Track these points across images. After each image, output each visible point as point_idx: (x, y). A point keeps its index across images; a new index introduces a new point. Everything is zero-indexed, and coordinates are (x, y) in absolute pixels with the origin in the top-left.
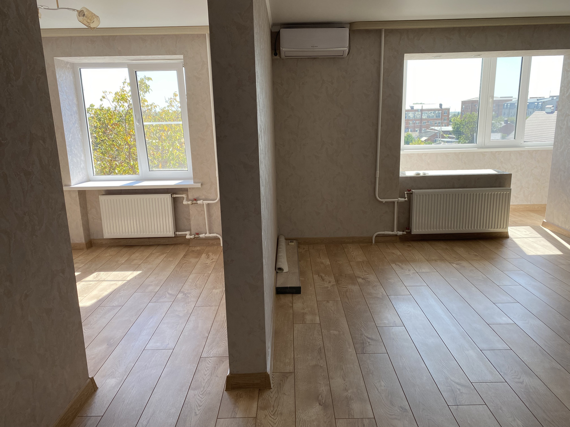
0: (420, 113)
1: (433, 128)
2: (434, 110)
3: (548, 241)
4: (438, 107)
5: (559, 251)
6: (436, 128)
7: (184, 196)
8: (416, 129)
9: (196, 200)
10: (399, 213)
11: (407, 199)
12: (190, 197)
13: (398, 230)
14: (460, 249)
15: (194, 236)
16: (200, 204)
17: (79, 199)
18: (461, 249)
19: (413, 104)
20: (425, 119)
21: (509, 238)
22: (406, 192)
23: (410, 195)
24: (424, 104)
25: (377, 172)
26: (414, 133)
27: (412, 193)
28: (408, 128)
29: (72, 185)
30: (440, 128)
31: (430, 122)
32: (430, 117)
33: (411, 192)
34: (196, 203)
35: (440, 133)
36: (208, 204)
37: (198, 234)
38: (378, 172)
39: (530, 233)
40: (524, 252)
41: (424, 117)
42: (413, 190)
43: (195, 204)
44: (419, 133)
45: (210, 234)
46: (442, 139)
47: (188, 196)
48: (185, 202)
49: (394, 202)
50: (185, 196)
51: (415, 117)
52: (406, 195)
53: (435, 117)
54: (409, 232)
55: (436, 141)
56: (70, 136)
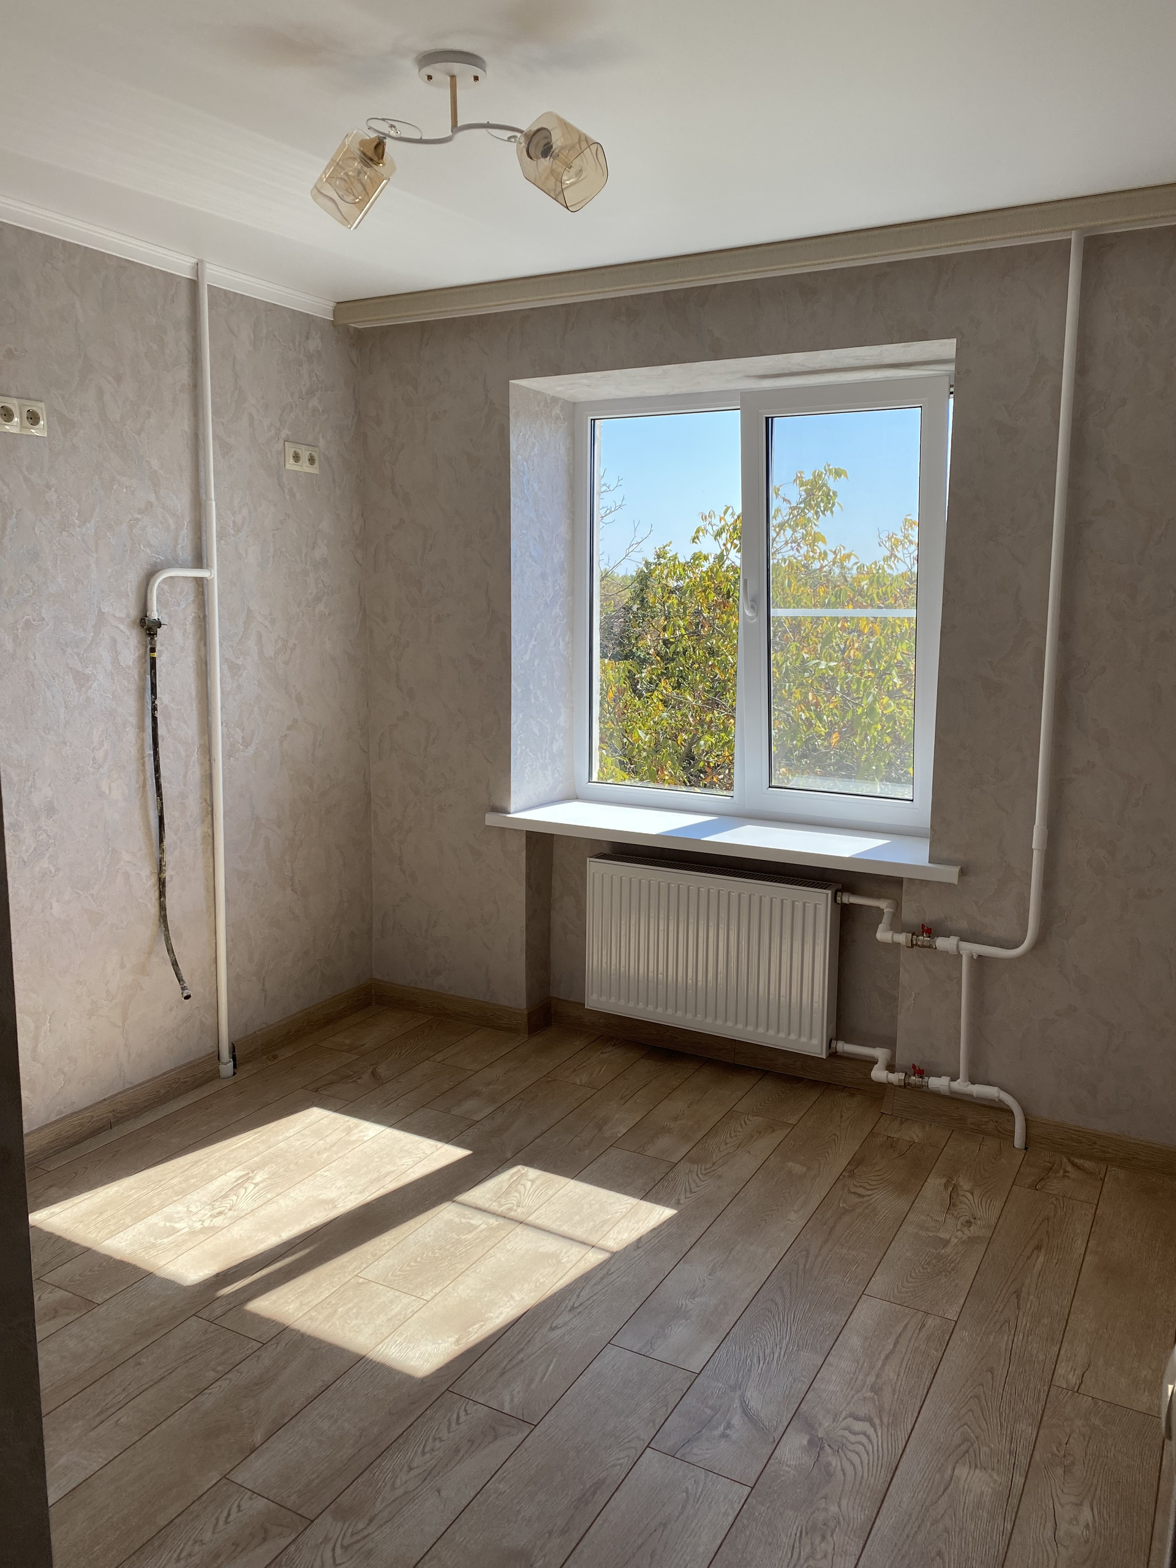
7: (883, 904)
9: (929, 931)
12: (909, 914)
15: (902, 1076)
16: (945, 953)
17: (528, 859)
29: (512, 808)
34: (930, 947)
36: (979, 956)
37: (921, 1073)
43: (923, 946)
45: (973, 1082)
47: (898, 907)
48: (883, 934)
50: (887, 907)
56: (531, 646)
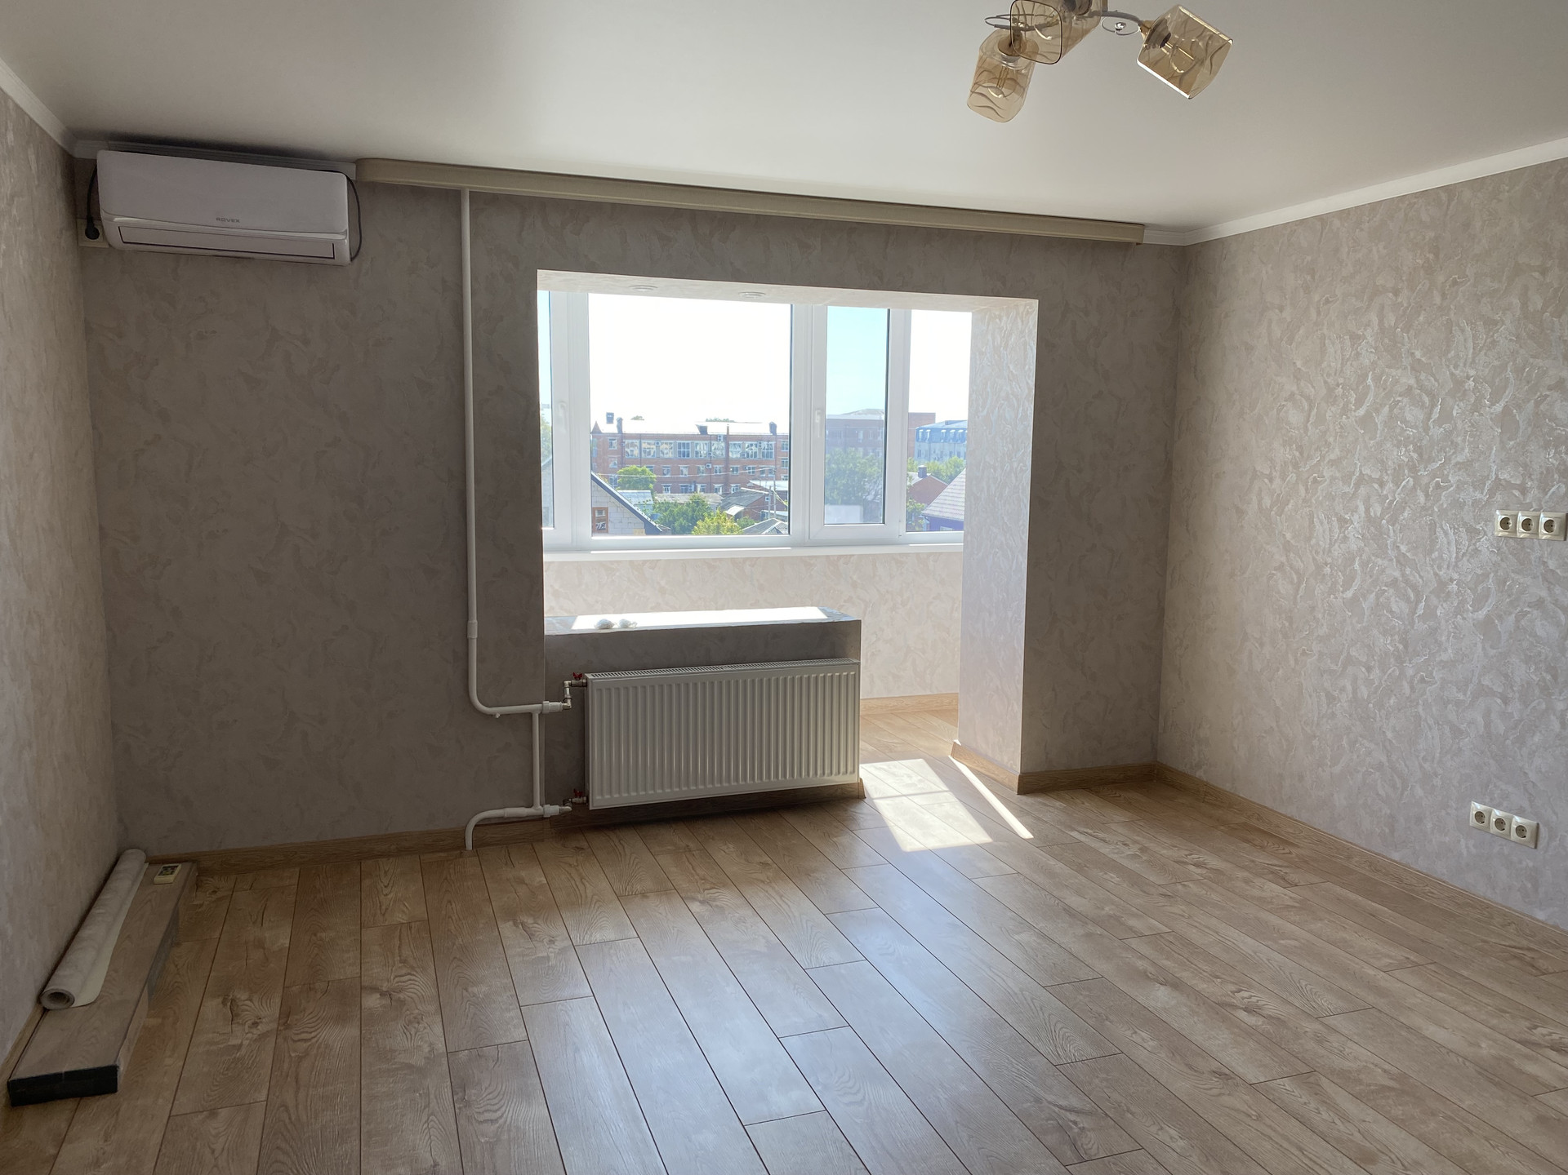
0: (723, 444)
1: (757, 483)
2: (758, 439)
3: (961, 801)
4: (766, 431)
5: (984, 832)
6: (763, 484)
8: (716, 486)
10: (547, 745)
11: (569, 703)
13: (549, 800)
14: (724, 848)
18: (728, 848)
19: (707, 421)
20: (737, 461)
21: (866, 800)
22: (567, 682)
23: (581, 690)
24: (732, 421)
25: (470, 622)
26: (710, 495)
27: (586, 685)
28: (695, 482)
30: (771, 483)
31: (749, 469)
32: (748, 456)
33: (584, 681)
35: (772, 497)
38: (475, 621)
39: (920, 781)
40: (895, 841)
41: (735, 456)
42: (589, 676)
44: (723, 495)
46: (778, 512)
49: (530, 715)
51: (712, 455)
52: (568, 690)
53: (759, 456)
54: (583, 803)
55: (763, 515)
